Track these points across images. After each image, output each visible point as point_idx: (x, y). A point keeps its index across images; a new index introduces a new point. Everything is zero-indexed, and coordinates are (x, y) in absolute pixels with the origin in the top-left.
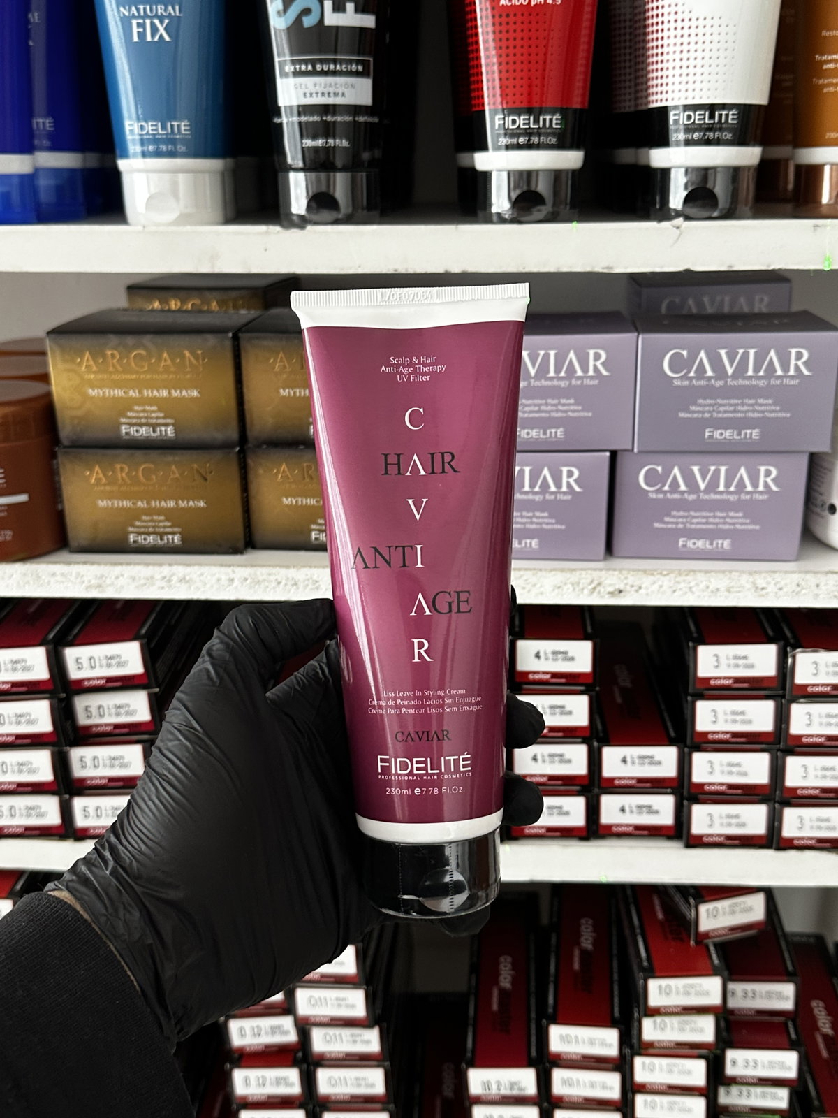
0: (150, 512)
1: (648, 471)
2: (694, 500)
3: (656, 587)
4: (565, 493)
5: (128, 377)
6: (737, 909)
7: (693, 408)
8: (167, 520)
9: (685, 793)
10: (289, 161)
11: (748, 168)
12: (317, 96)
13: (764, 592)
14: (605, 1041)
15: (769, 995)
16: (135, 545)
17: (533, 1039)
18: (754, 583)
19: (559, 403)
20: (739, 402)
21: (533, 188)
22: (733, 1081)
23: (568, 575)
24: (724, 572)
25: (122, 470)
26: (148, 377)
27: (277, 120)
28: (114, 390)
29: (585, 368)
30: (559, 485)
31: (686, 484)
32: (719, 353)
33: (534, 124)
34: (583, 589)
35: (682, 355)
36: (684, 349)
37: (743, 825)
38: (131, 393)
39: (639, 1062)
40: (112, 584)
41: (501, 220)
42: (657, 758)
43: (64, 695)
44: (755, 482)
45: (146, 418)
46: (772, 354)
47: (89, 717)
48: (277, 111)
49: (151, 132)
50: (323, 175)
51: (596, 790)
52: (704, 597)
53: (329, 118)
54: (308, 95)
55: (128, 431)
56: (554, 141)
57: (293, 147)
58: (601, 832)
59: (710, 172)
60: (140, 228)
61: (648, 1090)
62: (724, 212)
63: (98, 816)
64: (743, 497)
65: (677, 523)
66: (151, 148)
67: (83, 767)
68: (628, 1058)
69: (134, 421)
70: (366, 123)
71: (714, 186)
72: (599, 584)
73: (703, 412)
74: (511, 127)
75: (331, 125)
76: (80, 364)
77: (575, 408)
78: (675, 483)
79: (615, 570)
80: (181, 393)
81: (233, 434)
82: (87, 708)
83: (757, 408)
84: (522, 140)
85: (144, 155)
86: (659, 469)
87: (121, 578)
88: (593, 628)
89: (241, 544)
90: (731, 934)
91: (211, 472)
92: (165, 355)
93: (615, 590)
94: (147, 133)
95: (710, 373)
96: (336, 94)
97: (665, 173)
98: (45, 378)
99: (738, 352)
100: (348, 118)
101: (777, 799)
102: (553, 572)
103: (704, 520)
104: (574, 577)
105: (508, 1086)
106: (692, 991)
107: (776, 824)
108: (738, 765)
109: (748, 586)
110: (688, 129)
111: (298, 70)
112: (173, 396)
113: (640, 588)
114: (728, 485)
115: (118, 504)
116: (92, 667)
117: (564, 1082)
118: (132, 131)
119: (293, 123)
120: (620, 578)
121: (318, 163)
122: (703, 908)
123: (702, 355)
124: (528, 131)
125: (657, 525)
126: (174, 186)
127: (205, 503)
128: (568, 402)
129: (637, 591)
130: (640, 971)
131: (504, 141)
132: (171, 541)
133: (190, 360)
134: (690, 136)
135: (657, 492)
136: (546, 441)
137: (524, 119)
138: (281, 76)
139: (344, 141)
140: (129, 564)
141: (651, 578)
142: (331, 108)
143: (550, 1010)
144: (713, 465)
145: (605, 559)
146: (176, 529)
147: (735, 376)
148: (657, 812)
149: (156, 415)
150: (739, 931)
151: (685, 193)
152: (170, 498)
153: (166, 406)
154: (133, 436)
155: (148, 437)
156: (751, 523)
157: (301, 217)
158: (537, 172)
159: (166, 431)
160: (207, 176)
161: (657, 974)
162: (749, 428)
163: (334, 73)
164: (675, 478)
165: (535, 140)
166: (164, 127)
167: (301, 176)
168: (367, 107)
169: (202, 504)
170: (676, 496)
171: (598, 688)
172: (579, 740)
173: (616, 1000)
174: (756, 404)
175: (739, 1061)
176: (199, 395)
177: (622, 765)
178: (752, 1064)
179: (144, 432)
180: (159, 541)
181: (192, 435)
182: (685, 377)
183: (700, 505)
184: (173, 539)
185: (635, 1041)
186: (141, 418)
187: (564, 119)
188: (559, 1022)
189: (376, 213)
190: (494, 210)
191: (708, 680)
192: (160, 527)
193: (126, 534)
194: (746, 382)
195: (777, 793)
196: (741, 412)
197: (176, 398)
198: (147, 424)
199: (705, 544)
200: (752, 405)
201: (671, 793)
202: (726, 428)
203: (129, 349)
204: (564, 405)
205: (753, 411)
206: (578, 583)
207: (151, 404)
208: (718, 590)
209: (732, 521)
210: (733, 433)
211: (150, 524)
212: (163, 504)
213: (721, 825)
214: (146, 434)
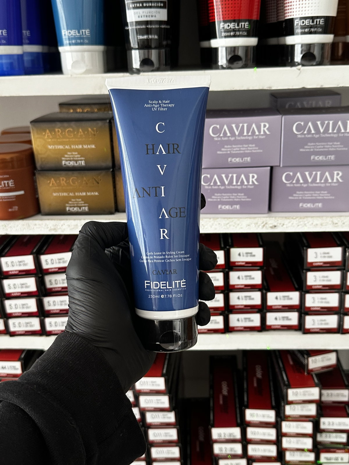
0: (75, 197)
1: (287, 174)
2: (306, 187)
3: (290, 224)
4: (251, 185)
5: (65, 140)
6: (325, 359)
7: (306, 147)
8: (82, 200)
9: (303, 311)
10: (132, 45)
11: (328, 44)
12: (144, 17)
13: (337, 225)
14: (270, 415)
15: (338, 395)
16: (69, 212)
17: (238, 415)
18: (332, 222)
19: (248, 147)
20: (326, 144)
21: (236, 54)
22: (323, 431)
23: (252, 220)
24: (319, 217)
25: (63, 180)
26: (74, 140)
27: (126, 28)
28: (59, 146)
29: (259, 131)
30: (248, 182)
31: (303, 180)
32: (317, 123)
33: (237, 27)
34: (259, 226)
35: (301, 124)
36: (302, 121)
37: (327, 324)
38: (66, 147)
39: (284, 424)
40: (60, 228)
41: (223, 68)
42: (291, 297)
43: (40, 275)
44: (332, 178)
45: (73, 157)
46: (340, 123)
47: (51, 284)
48: (126, 24)
49: (73, 35)
50: (146, 51)
51: (265, 311)
52: (311, 228)
53: (149, 26)
54: (140, 17)
55: (65, 163)
56: (245, 34)
57: (134, 39)
58: (267, 328)
59: (311, 45)
60: (70, 76)
61: (288, 435)
62: (318, 63)
63: (56, 326)
64: (328, 185)
65: (299, 197)
66: (73, 41)
67: (49, 305)
68: (279, 422)
69: (68, 159)
70: (164, 28)
71: (314, 51)
72: (266, 223)
73: (310, 149)
74: (227, 28)
75: (149, 30)
76: (44, 135)
77: (255, 148)
78: (298, 180)
79: (273, 217)
80: (87, 146)
81: (110, 164)
82: (50, 281)
83: (333, 146)
84: (232, 34)
85: (70, 44)
86: (291, 174)
87: (64, 226)
88: (263, 242)
89: (113, 210)
90: (322, 370)
91: (101, 180)
92: (81, 130)
93: (273, 226)
94: (72, 35)
95: (313, 132)
96: (152, 16)
97: (293, 47)
98: (30, 142)
99: (325, 123)
100: (157, 26)
101: (342, 312)
102: (247, 219)
103: (310, 195)
104: (255, 221)
105: (229, 435)
106: (306, 393)
107: (341, 323)
108: (325, 299)
109: (330, 223)
110: (303, 27)
111: (136, 6)
112: (84, 148)
113: (284, 225)
114: (321, 180)
115: (62, 194)
116: (52, 263)
117: (252, 433)
118: (65, 35)
119: (133, 29)
120: (275, 221)
121: (144, 46)
122: (311, 359)
123: (310, 124)
124: (235, 30)
125: (290, 198)
126: (83, 57)
127: (98, 193)
128: (252, 146)
129: (282, 226)
130: (284, 386)
131: (223, 34)
132: (84, 209)
133: (91, 133)
134: (303, 30)
135: (290, 183)
136: (243, 163)
137: (233, 25)
138: (128, 9)
139: (156, 36)
140: (67, 219)
141: (288, 221)
142: (149, 23)
143: (246, 403)
144: (315, 171)
145: (268, 213)
146: (86, 205)
147: (324, 132)
148: (290, 319)
149: (77, 156)
150: (326, 368)
151: (301, 55)
152: (83, 191)
153: (81, 152)
154: (68, 165)
155: (74, 166)
156: (331, 196)
157: (137, 69)
158: (238, 47)
159: (81, 163)
160: (97, 53)
161: (292, 387)
162: (330, 155)
163: (151, 7)
164: (298, 177)
165: (238, 33)
166: (79, 32)
167: (137, 51)
168: (165, 21)
169: (97, 194)
170: (298, 185)
171: (265, 268)
172: (257, 290)
173: (273, 399)
174: (333, 144)
175: (326, 423)
176: (95, 147)
177: (276, 300)
178: (331, 423)
179: (72, 164)
180: (79, 210)
181: (93, 164)
182: (302, 134)
183: (308, 189)
184: (85, 209)
185: (282, 415)
186: (71, 158)
187: (250, 24)
188: (250, 408)
189: (169, 67)
190: (220, 64)
191: (312, 263)
192: (79, 204)
193: (65, 207)
194: (329, 135)
195: (342, 310)
196: (327, 148)
197: (85, 149)
198: (73, 160)
199: (311, 205)
200: (331, 145)
201: (297, 311)
202: (320, 155)
203: (65, 128)
204: (250, 147)
205: (332, 148)
206: (257, 223)
207: (75, 152)
208: (317, 225)
209: (323, 195)
210: (323, 157)
211: (75, 203)
212: (80, 194)
213: (318, 324)
214: (73, 164)
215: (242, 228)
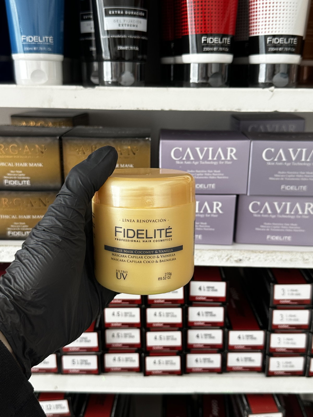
0: (18, 220)
1: (254, 203)
2: (275, 218)
3: (257, 258)
4: (215, 214)
5: (8, 157)
7: (276, 175)
8: (26, 224)
9: (267, 352)
13: (307, 261)
16: (10, 236)
18: (303, 257)
19: (213, 172)
20: (298, 173)
23: (216, 252)
24: (289, 252)
25: (5, 201)
26: (18, 157)
28: (1, 163)
29: (226, 156)
31: (271, 210)
32: (289, 150)
34: (223, 259)
35: (271, 151)
36: (272, 148)
37: (293, 366)
38: (10, 164)
42: (254, 336)
44: (303, 210)
45: (17, 176)
51: (226, 351)
55: (8, 182)
58: (228, 370)
64: (298, 217)
65: (266, 228)
69: (11, 178)
72: (231, 257)
73: (280, 177)
77: (221, 174)
78: (266, 210)
79: (238, 250)
80: (34, 165)
81: (59, 185)
83: (306, 176)
86: (259, 203)
88: (225, 276)
91: (48, 202)
92: (26, 147)
93: (238, 259)
95: (284, 159)
99: (297, 150)
101: (308, 354)
102: (209, 251)
103: (279, 227)
104: (219, 253)
107: (307, 365)
108: (292, 339)
109: (300, 258)
110: (276, 46)
113: (250, 259)
114: (291, 211)
115: (3, 217)
120: (240, 254)
123: (281, 151)
125: (257, 229)
128: (217, 172)
129: (248, 260)
133: (38, 150)
134: (277, 49)
135: (258, 213)
136: (206, 190)
140: (6, 246)
141: (255, 254)
144: (284, 201)
145: (232, 245)
147: (297, 161)
148: (253, 361)
149: (21, 175)
152: (28, 214)
153: (26, 171)
154: (10, 185)
155: (17, 185)
156: (301, 229)
159: (26, 182)
162: (302, 185)
164: (266, 207)
170: (266, 216)
171: (228, 304)
172: (219, 328)
174: (306, 174)
176: (42, 166)
177: (238, 339)
180: (22, 234)
181: (38, 185)
182: (272, 161)
183: (277, 220)
186: (14, 176)
191: (278, 301)
192: (23, 228)
193: (7, 231)
194: (301, 164)
195: (309, 352)
196: (298, 178)
197: (31, 167)
198: (17, 179)
199: (279, 238)
200: (304, 175)
201: (260, 352)
202: (291, 185)
203: (9, 144)
204: (215, 173)
205: (304, 177)
206: (221, 256)
207: (19, 170)
208: (286, 260)
209: (292, 228)
210: (294, 188)
211: (18, 226)
212: (25, 217)
213: (283, 366)
214: (16, 184)
215: (204, 260)
